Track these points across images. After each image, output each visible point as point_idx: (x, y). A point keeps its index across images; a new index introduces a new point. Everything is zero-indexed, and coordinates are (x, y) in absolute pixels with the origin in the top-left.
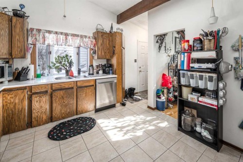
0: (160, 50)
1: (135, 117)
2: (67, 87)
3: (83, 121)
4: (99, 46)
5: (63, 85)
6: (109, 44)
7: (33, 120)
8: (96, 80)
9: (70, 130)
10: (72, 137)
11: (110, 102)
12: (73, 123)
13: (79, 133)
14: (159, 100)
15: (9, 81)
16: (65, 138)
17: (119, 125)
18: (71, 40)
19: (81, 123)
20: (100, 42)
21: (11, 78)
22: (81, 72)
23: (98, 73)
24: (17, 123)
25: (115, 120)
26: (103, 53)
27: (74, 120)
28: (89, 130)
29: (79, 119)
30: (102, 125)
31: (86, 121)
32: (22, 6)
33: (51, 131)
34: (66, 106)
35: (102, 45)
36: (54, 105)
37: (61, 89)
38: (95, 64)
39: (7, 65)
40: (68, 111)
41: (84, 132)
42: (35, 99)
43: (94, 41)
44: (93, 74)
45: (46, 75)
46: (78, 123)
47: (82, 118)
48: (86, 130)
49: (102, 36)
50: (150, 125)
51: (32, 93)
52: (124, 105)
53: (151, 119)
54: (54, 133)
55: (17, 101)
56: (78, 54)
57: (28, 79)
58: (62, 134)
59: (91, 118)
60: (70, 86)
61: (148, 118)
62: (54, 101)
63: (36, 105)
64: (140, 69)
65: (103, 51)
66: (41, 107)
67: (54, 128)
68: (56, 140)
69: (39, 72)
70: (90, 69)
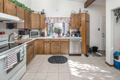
0: (117, 21)
1: (91, 66)
2: (56, 41)
3: (62, 58)
4: (72, 22)
5: (54, 40)
6: (78, 20)
7: (45, 52)
8: (69, 39)
9: (56, 60)
10: (55, 63)
11: (79, 52)
12: (58, 58)
13: (58, 63)
14: (116, 60)
15: (40, 36)
16: (52, 63)
17: (79, 67)
18: (60, 20)
19: (61, 59)
20: (73, 20)
21: (40, 35)
22: (64, 35)
23: (72, 36)
24: (40, 51)
25: (78, 63)
26: (74, 26)
27: (59, 56)
28: (63, 63)
29: (61, 57)
30: (69, 63)
31: (64, 58)
32: (43, 10)
33: (50, 58)
34: (56, 49)
35: (74, 21)
36: (51, 48)
37: (54, 42)
38: (71, 31)
39: (39, 31)
40: (56, 51)
41: (60, 63)
42: (45, 44)
43: (70, 19)
44: (69, 36)
45: (51, 35)
46: (60, 58)
47: (63, 56)
48: (62, 63)
49: (74, 16)
50: (102, 77)
51: (44, 41)
52: (87, 56)
53: (105, 72)
54: (50, 59)
55: (40, 44)
56: (64, 26)
57: (45, 36)
58: (52, 61)
59: (66, 58)
60: (57, 41)
61: (102, 71)
62: (51, 46)
63: (45, 46)
64: (103, 35)
65: (74, 24)
66: (47, 47)
67: (51, 57)
68: (49, 62)
69: (48, 34)
70: (67, 34)
